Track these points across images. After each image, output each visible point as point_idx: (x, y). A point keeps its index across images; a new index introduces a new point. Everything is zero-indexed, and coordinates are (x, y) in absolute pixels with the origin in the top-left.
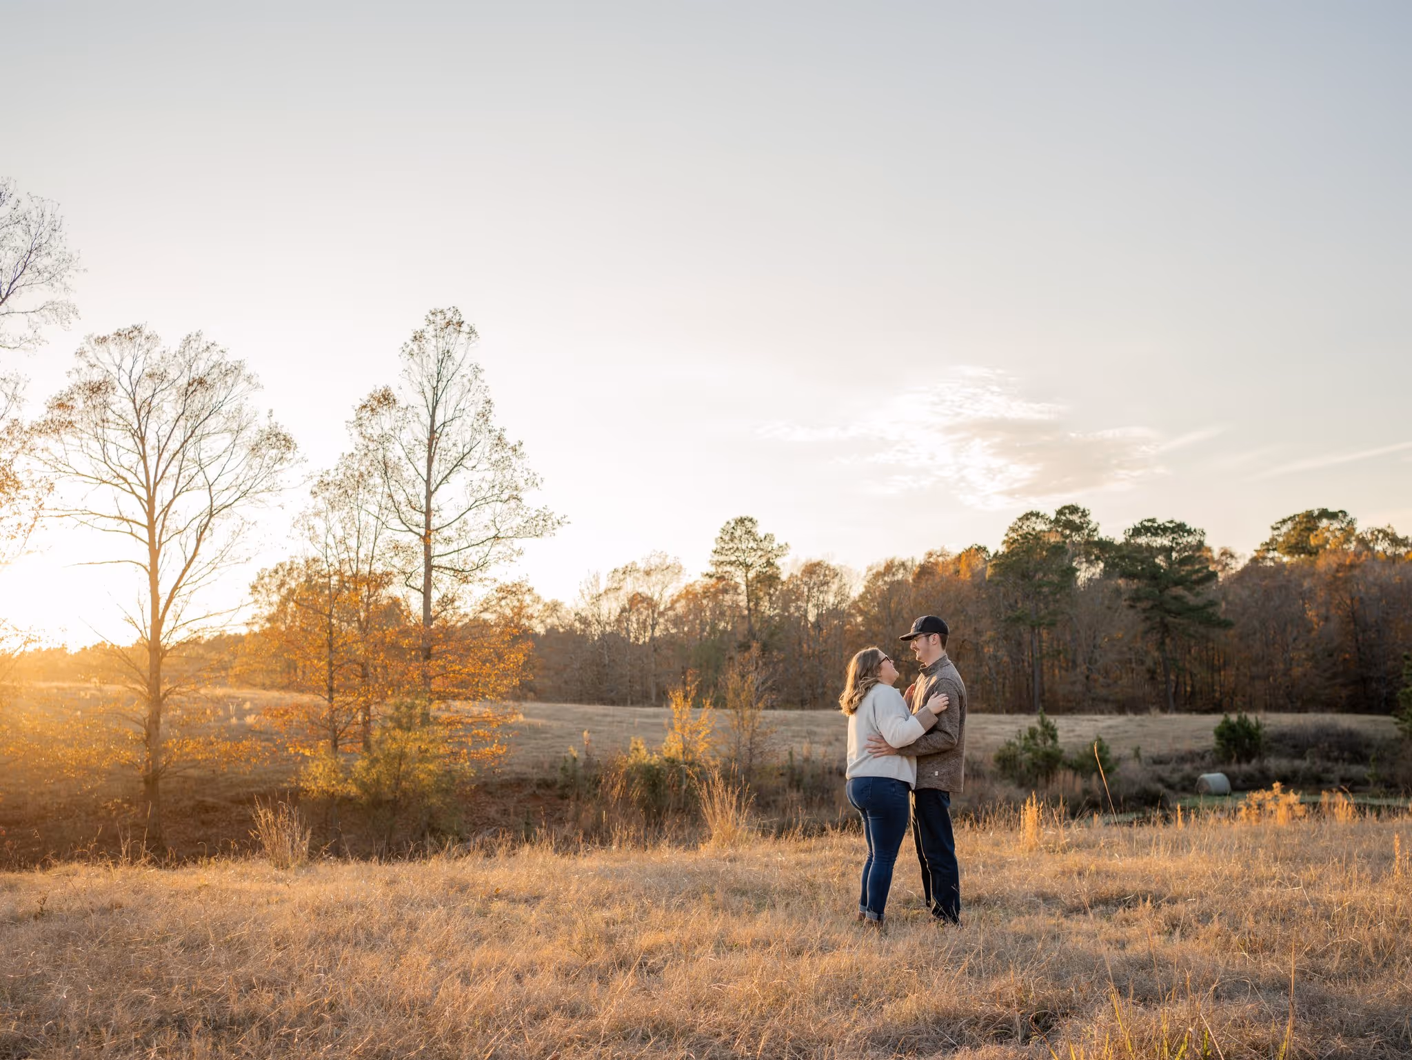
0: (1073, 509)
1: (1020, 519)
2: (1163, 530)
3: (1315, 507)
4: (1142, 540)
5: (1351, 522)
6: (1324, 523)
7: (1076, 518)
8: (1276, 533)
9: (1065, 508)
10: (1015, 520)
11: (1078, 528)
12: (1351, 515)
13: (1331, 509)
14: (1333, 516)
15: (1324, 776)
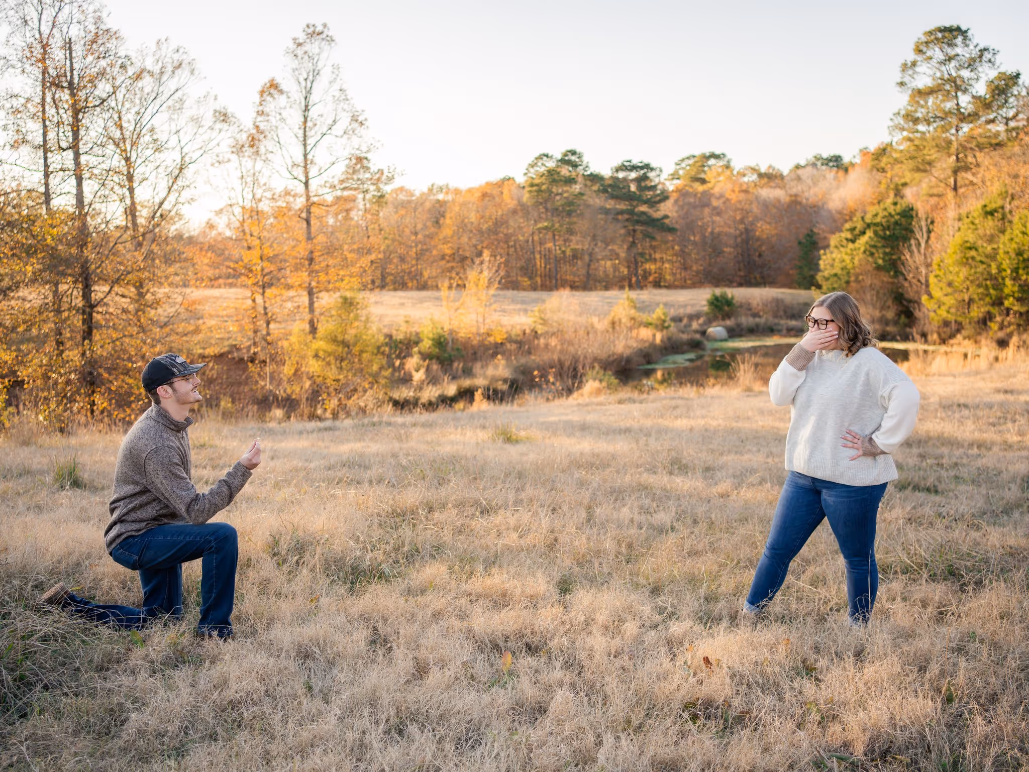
0: (574, 153)
1: (536, 159)
2: (634, 168)
3: (707, 151)
4: (621, 175)
5: (728, 162)
6: (712, 162)
7: (573, 158)
8: (678, 167)
9: (570, 151)
10: (533, 159)
11: (575, 166)
12: (729, 156)
13: (717, 152)
14: (716, 157)
15: (775, 328)
